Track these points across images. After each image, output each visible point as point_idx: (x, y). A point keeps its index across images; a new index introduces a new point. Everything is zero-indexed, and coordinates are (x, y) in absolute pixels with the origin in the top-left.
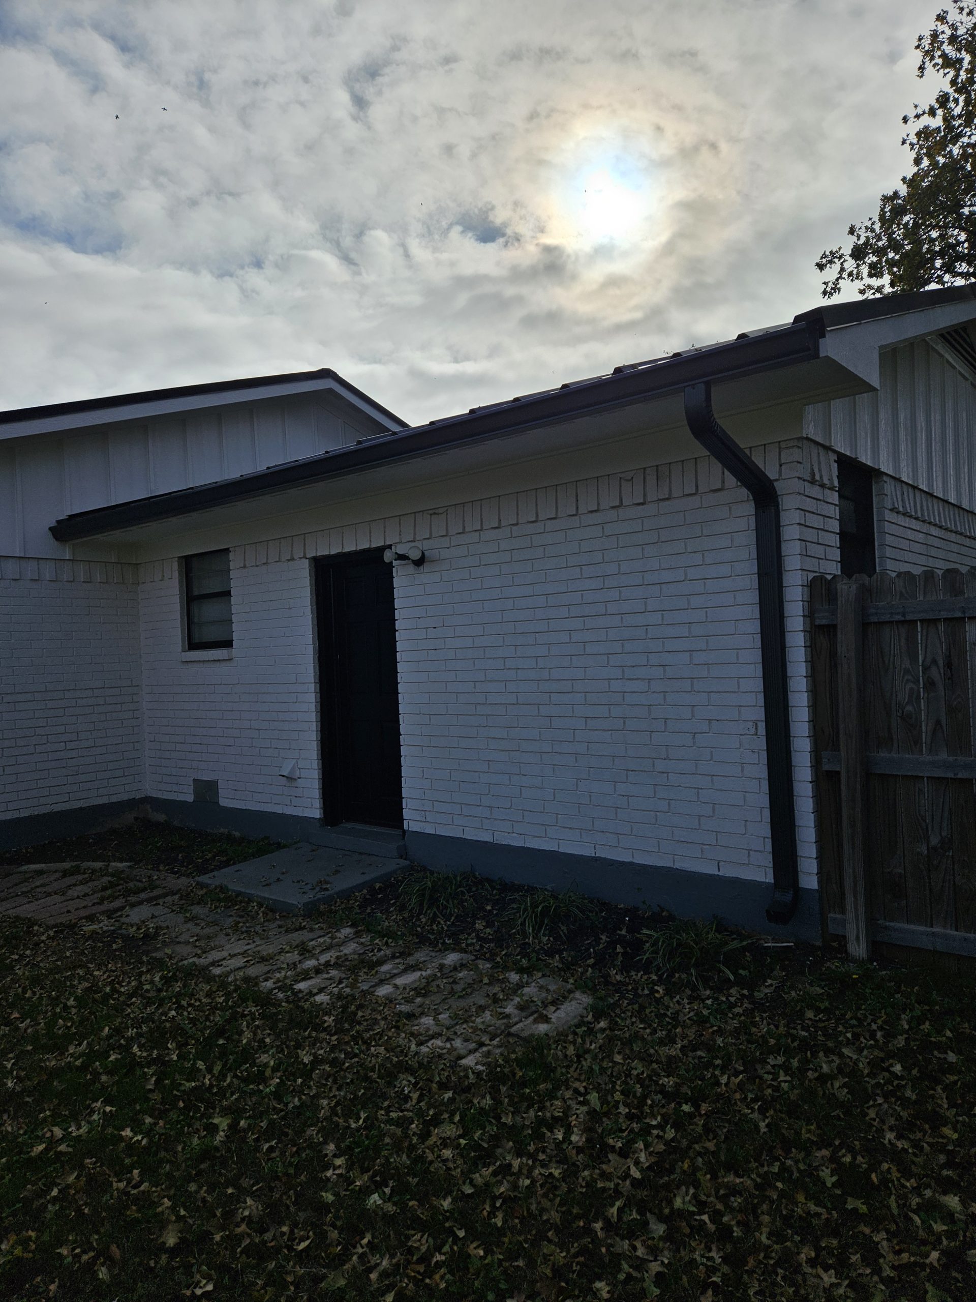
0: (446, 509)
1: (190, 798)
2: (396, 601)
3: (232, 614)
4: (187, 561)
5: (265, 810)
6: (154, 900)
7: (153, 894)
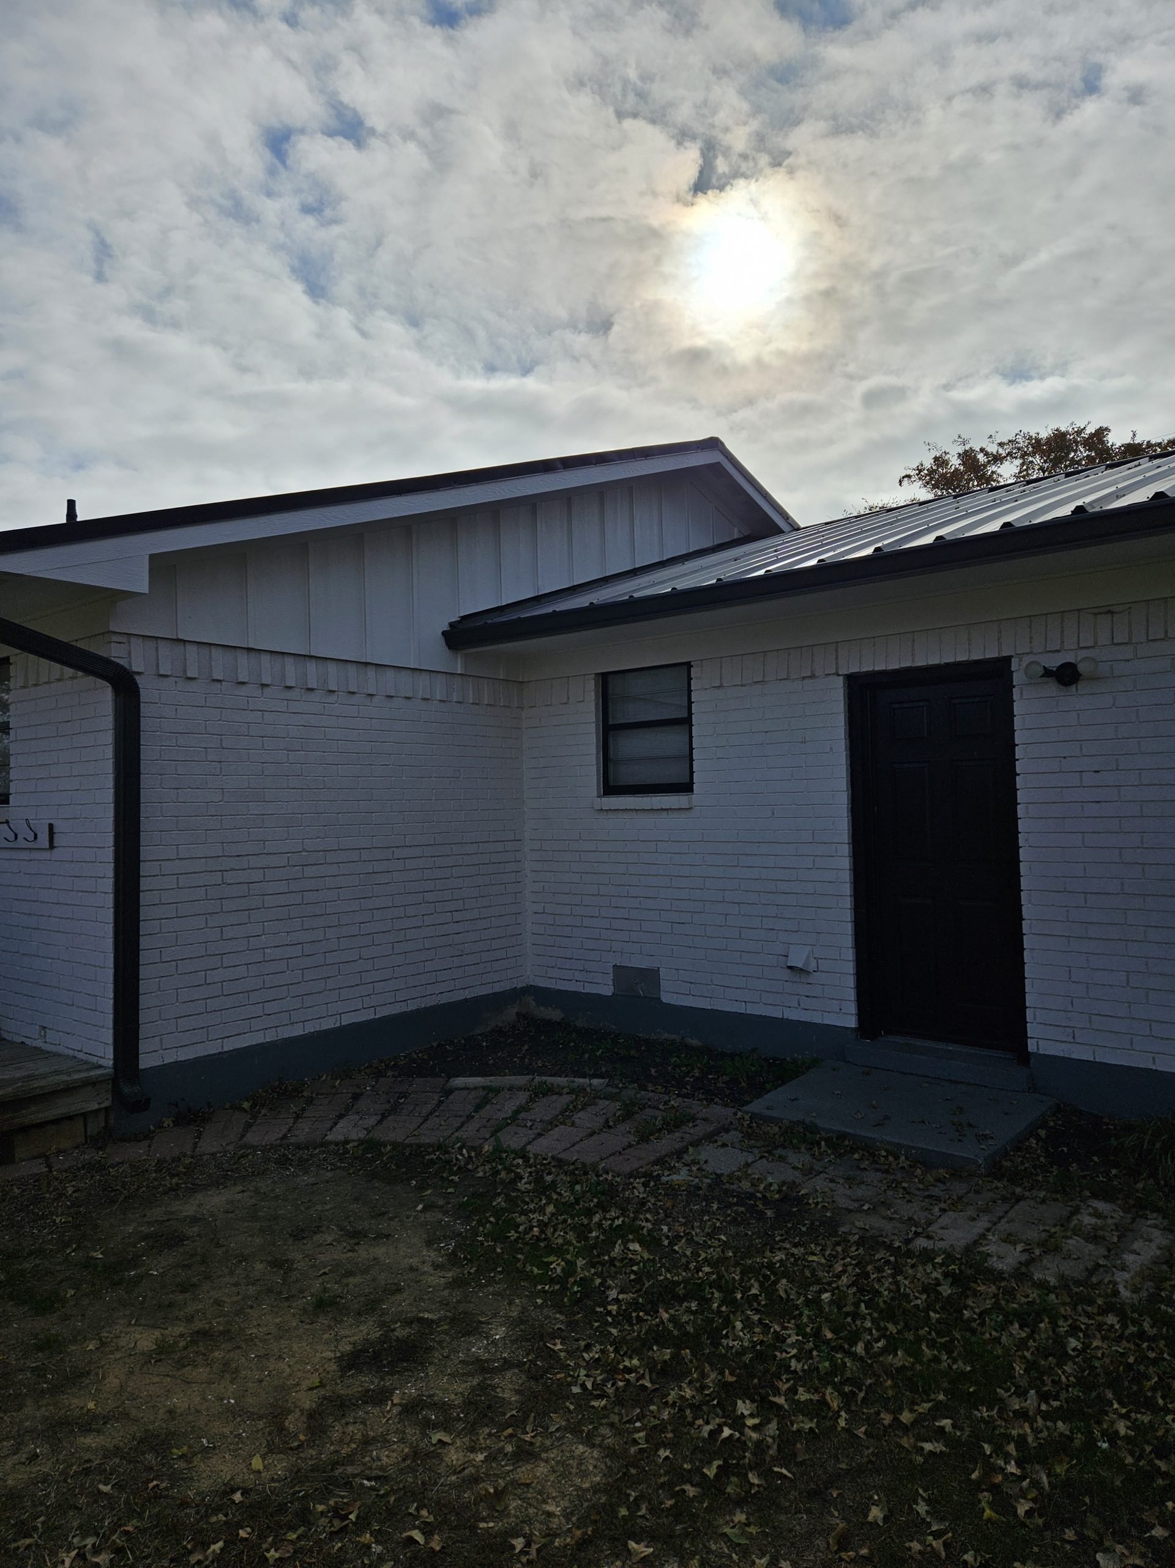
0: (1128, 606)
1: (608, 991)
2: (1016, 734)
3: (691, 749)
4: (604, 679)
5: (749, 1012)
6: (710, 1137)
7: (702, 1129)
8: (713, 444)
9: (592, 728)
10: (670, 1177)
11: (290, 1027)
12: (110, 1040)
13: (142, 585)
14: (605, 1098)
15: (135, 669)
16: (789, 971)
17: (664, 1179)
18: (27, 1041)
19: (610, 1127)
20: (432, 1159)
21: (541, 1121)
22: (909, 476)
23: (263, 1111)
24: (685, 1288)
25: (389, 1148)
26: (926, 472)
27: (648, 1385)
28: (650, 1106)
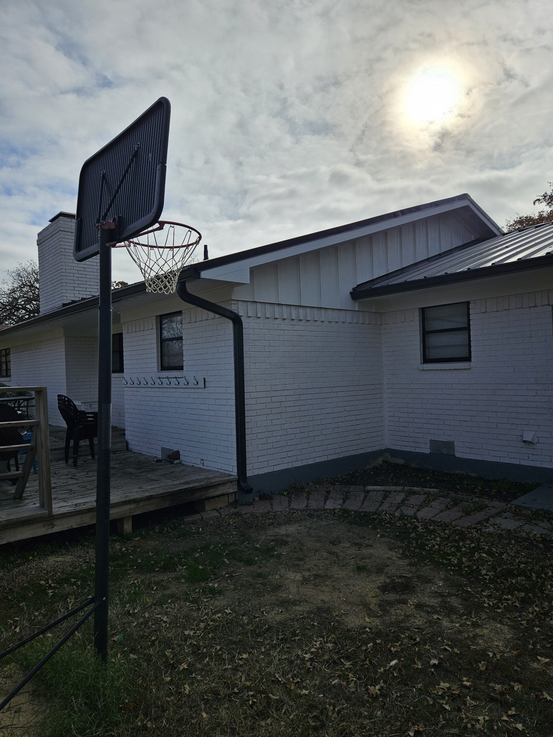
1: (427, 451)
3: (470, 341)
4: (423, 310)
5: (501, 461)
6: (499, 514)
7: (493, 511)
8: (465, 197)
9: (418, 333)
10: (486, 530)
11: (297, 462)
12: (235, 464)
13: (247, 280)
14: (442, 497)
15: (240, 314)
16: (523, 443)
17: (484, 530)
18: (195, 465)
19: (449, 509)
20: (374, 518)
21: (416, 505)
22: (539, 200)
23: (293, 496)
24: (517, 571)
25: (353, 513)
26: (548, 197)
27: (518, 605)
28: (464, 501)
